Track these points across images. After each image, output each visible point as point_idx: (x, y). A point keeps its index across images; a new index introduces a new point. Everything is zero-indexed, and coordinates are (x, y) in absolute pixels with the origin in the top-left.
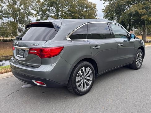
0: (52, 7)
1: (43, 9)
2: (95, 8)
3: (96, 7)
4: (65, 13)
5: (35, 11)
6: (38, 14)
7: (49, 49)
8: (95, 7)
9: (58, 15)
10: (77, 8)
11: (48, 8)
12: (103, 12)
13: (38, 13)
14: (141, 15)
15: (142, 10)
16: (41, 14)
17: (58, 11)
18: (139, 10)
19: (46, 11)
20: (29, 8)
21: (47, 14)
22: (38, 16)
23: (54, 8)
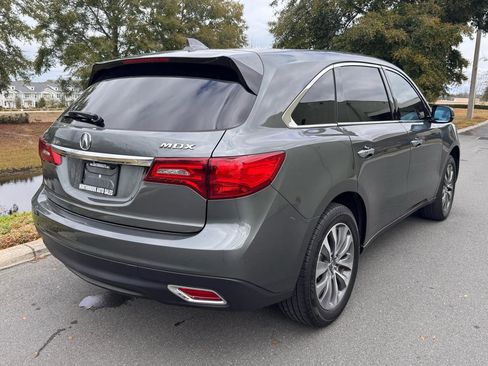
0: (94, 9)
1: (63, 12)
2: (239, 20)
3: (241, 14)
4: (143, 29)
5: (35, 17)
6: (44, 31)
7: (240, 162)
8: (238, 16)
9: (116, 35)
10: (180, 16)
11: (81, 10)
12: (271, 31)
13: (44, 26)
14: (390, 47)
15: (394, 32)
16: (55, 31)
17: (115, 23)
18: (387, 29)
19: (73, 21)
20: (14, 7)
21: (76, 30)
22: (46, 35)
23: (101, 12)
